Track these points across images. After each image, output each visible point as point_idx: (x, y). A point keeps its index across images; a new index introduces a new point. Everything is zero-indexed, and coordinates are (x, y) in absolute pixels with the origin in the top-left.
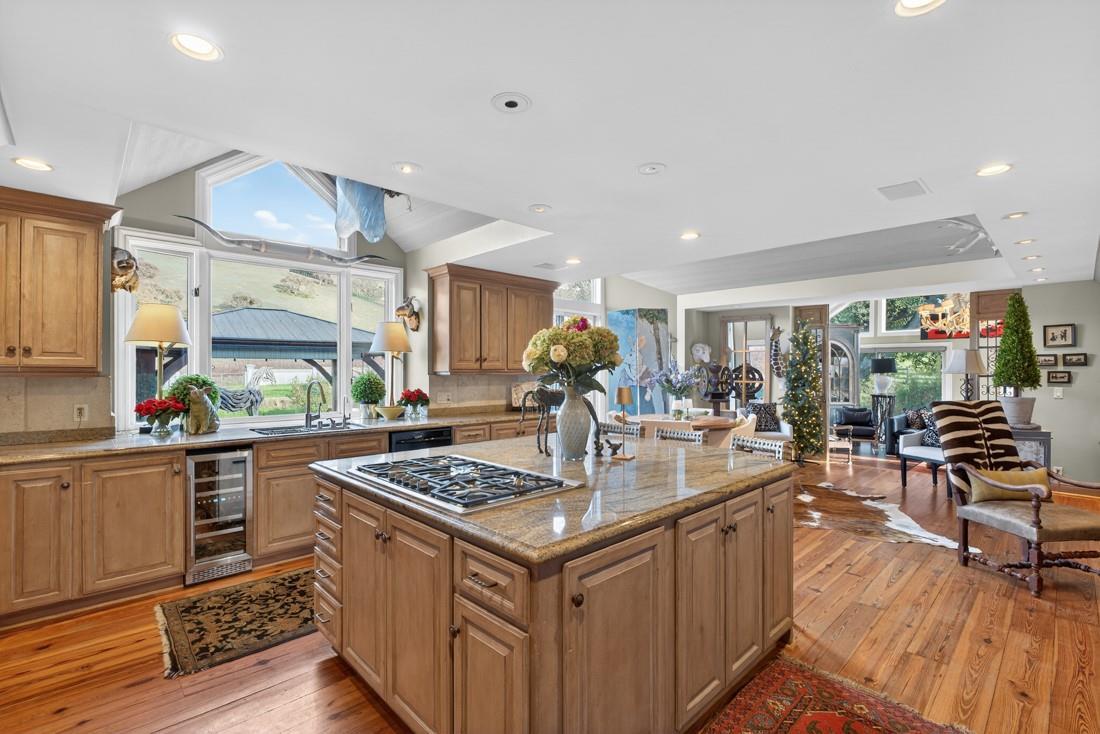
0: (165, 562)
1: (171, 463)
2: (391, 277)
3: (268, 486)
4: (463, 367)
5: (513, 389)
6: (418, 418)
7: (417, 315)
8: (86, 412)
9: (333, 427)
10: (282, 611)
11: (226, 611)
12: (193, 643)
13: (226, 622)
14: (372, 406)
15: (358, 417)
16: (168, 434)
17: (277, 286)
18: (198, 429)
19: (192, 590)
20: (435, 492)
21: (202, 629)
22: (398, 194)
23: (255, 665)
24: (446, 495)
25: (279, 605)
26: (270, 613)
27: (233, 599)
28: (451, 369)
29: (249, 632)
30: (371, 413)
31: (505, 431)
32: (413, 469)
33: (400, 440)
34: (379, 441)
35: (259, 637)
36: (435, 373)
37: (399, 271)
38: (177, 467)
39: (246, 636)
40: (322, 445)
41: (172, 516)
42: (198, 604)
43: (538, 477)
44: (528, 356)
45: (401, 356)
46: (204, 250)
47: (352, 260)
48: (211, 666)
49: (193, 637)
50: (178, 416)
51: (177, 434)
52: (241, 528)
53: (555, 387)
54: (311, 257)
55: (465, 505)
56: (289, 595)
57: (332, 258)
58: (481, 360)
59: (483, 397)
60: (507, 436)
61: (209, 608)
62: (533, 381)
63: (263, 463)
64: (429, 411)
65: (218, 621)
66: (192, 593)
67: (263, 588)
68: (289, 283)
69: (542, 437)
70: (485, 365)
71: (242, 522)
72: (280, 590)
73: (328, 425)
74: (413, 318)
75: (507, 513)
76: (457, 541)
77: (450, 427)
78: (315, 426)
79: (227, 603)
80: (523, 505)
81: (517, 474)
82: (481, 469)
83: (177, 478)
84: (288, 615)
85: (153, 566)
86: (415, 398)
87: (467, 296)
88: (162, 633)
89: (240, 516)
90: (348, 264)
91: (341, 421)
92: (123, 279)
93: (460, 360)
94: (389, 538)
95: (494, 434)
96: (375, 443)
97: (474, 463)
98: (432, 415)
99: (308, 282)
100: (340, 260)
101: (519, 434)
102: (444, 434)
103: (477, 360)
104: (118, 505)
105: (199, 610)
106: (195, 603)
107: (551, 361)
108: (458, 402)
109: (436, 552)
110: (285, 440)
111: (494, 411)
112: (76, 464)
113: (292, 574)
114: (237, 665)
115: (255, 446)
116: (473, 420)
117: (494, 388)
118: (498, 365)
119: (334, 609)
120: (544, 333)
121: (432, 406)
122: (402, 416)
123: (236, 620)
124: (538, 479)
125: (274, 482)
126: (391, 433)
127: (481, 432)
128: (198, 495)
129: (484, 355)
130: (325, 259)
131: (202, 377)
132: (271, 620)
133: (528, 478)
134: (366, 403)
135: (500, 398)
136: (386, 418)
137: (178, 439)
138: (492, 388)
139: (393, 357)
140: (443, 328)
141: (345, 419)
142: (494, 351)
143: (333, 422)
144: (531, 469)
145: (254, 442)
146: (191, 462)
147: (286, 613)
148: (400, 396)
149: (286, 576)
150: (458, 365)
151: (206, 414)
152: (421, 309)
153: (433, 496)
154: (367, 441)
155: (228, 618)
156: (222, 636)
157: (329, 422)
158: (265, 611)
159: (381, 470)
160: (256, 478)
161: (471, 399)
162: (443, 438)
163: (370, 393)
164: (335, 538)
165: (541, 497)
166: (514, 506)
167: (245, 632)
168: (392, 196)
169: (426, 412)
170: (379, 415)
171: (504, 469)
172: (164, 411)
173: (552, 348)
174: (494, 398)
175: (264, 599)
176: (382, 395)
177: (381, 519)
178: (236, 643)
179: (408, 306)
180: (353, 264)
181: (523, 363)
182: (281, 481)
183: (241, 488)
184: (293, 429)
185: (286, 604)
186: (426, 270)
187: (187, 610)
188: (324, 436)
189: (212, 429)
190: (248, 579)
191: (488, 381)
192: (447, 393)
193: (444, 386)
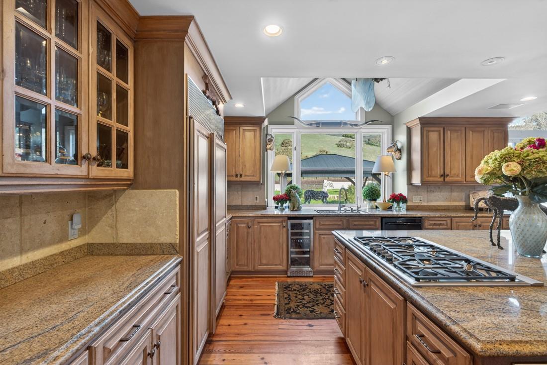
0: (280, 264)
1: (282, 222)
2: (385, 130)
3: (320, 237)
4: (431, 180)
5: (471, 195)
6: (401, 210)
7: (400, 150)
8: (258, 198)
9: (352, 212)
10: (322, 302)
11: (300, 293)
12: (286, 304)
13: (299, 299)
14: (373, 202)
15: (365, 207)
16: (284, 209)
17: (337, 145)
18: (294, 208)
19: (289, 279)
20: (396, 263)
21: (290, 299)
22: (382, 79)
23: (307, 326)
24: (405, 267)
25: (321, 298)
26: (317, 300)
27: (303, 288)
28: (422, 181)
29: (307, 307)
30: (372, 206)
31: (463, 224)
32: (386, 244)
33: (388, 223)
34: (375, 221)
35: (311, 312)
36: (411, 184)
37: (389, 127)
38: (284, 224)
39: (306, 309)
40: (345, 221)
41: (282, 245)
42: (290, 286)
43: (488, 268)
44: (480, 172)
45: (390, 174)
46: (298, 130)
47: (362, 125)
48: (291, 318)
49: (286, 301)
50: (286, 202)
51: (287, 210)
52: (308, 256)
53: (508, 195)
54: (342, 126)
55: (417, 280)
56: (326, 294)
57: (352, 125)
58: (444, 175)
59: (446, 200)
60: (466, 228)
61: (294, 290)
62: (486, 190)
63: (317, 226)
64: (407, 206)
65: (296, 297)
66: (289, 280)
67: (316, 287)
68: (342, 142)
69: (495, 232)
70: (447, 179)
71: (308, 252)
72: (323, 290)
73: (349, 211)
74: (397, 152)
75: (454, 294)
76: (409, 304)
77: (421, 217)
78: (343, 211)
79: (301, 289)
80: (470, 291)
81: (468, 261)
82: (437, 252)
83: (284, 229)
84: (325, 305)
85: (276, 265)
86: (398, 199)
87: (434, 136)
88: (276, 295)
89: (308, 250)
90: (361, 127)
91: (356, 209)
92: (270, 146)
93: (429, 176)
94: (367, 285)
95: (454, 225)
96: (372, 223)
97: (432, 246)
98: (408, 209)
99: (351, 141)
100: (356, 125)
101: (475, 227)
102: (417, 221)
103: (441, 176)
104: (265, 237)
105: (290, 289)
106: (289, 285)
107: (503, 175)
108: (428, 202)
109: (395, 306)
110: (327, 217)
111: (455, 209)
112: (253, 219)
113: (329, 283)
114: (300, 322)
115: (314, 218)
116: (438, 214)
117: (455, 194)
118: (459, 179)
119: (342, 312)
120: (497, 153)
121: (409, 203)
122: (390, 208)
123: (303, 299)
124: (488, 269)
125: (322, 236)
126: (383, 218)
127: (444, 222)
128: (292, 237)
129: (447, 172)
130: (349, 126)
131: (296, 185)
132: (317, 304)
133: (478, 267)
134: (370, 200)
135: (461, 200)
136: (380, 209)
137: (287, 212)
138: (453, 194)
139: (385, 175)
140: (416, 157)
141: (358, 208)
142: (456, 170)
143: (352, 209)
144: (482, 258)
145: (314, 216)
146: (290, 222)
147: (324, 303)
148: (390, 197)
149: (327, 283)
150: (426, 179)
151: (297, 202)
152: (402, 147)
153: (395, 266)
154: (368, 221)
155: (300, 297)
156: (297, 305)
157: (350, 209)
158: (315, 299)
159: (366, 241)
160: (315, 233)
161: (436, 201)
162: (416, 224)
163: (372, 195)
164: (343, 273)
165: (491, 287)
166: (461, 289)
167: (306, 307)
168: (378, 82)
169: (405, 207)
170: (377, 207)
171: (456, 255)
172: (282, 200)
173: (504, 165)
174: (455, 201)
175: (316, 292)
176: (378, 196)
177: (363, 271)
178: (301, 311)
179: (394, 146)
180: (363, 126)
181: (476, 177)
182: (325, 236)
183: (308, 237)
184: (333, 211)
185: (325, 298)
186: (405, 124)
187: (286, 288)
188: (346, 216)
189: (299, 209)
190: (311, 280)
191: (450, 190)
192: (419, 197)
193: (417, 192)
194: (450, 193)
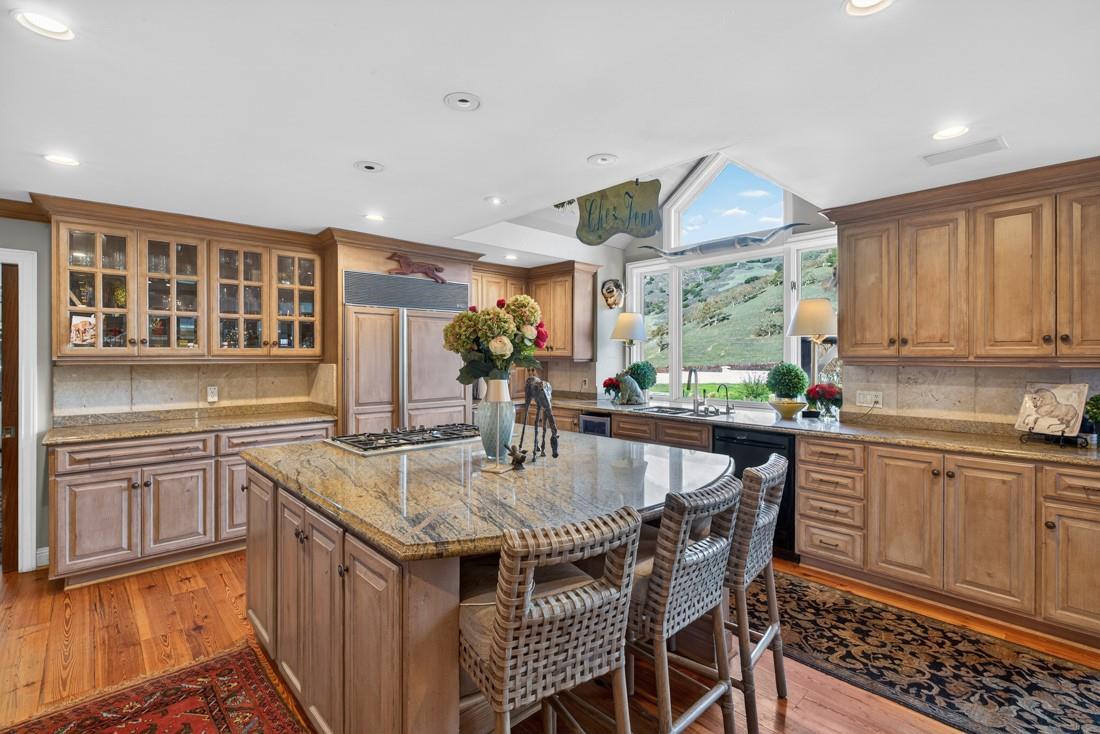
4: (861, 354)
8: (587, 383)
34: (700, 432)
38: (576, 421)
40: (652, 425)
58: (899, 342)
64: (842, 414)
70: (907, 350)
77: (793, 435)
83: (576, 428)
92: (612, 300)
93: (856, 344)
95: (875, 462)
96: (695, 434)
98: (847, 421)
103: (892, 342)
108: (897, 407)
115: (613, 416)
126: (714, 427)
129: (905, 334)
138: (982, 390)
139: (813, 343)
141: (729, 408)
146: (582, 419)
150: (853, 351)
154: (689, 430)
169: (837, 415)
188: (652, 417)
191: (973, 379)
192: (874, 393)
193: (868, 381)
194: (972, 389)
